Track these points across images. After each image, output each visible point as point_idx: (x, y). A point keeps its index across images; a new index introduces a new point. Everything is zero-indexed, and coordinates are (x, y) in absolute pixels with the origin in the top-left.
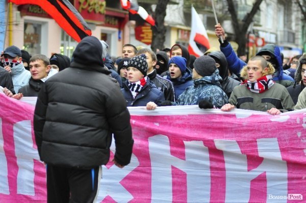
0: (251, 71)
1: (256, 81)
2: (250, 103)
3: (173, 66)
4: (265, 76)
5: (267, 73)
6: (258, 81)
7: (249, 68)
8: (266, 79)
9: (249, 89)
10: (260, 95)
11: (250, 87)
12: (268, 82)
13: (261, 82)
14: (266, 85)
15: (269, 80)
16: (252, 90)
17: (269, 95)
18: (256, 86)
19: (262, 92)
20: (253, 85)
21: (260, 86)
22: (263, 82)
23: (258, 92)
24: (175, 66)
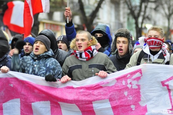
0: (80, 42)
1: (83, 51)
2: (80, 69)
3: (27, 45)
4: (90, 46)
5: (91, 44)
6: (85, 51)
7: (77, 40)
8: (91, 49)
9: (78, 58)
10: (87, 62)
11: (79, 56)
12: (93, 51)
13: (87, 51)
14: (92, 54)
15: (94, 50)
16: (80, 59)
17: (94, 62)
18: (84, 55)
19: (88, 59)
20: (81, 54)
21: (86, 55)
22: (89, 52)
23: (85, 60)
24: (29, 45)
